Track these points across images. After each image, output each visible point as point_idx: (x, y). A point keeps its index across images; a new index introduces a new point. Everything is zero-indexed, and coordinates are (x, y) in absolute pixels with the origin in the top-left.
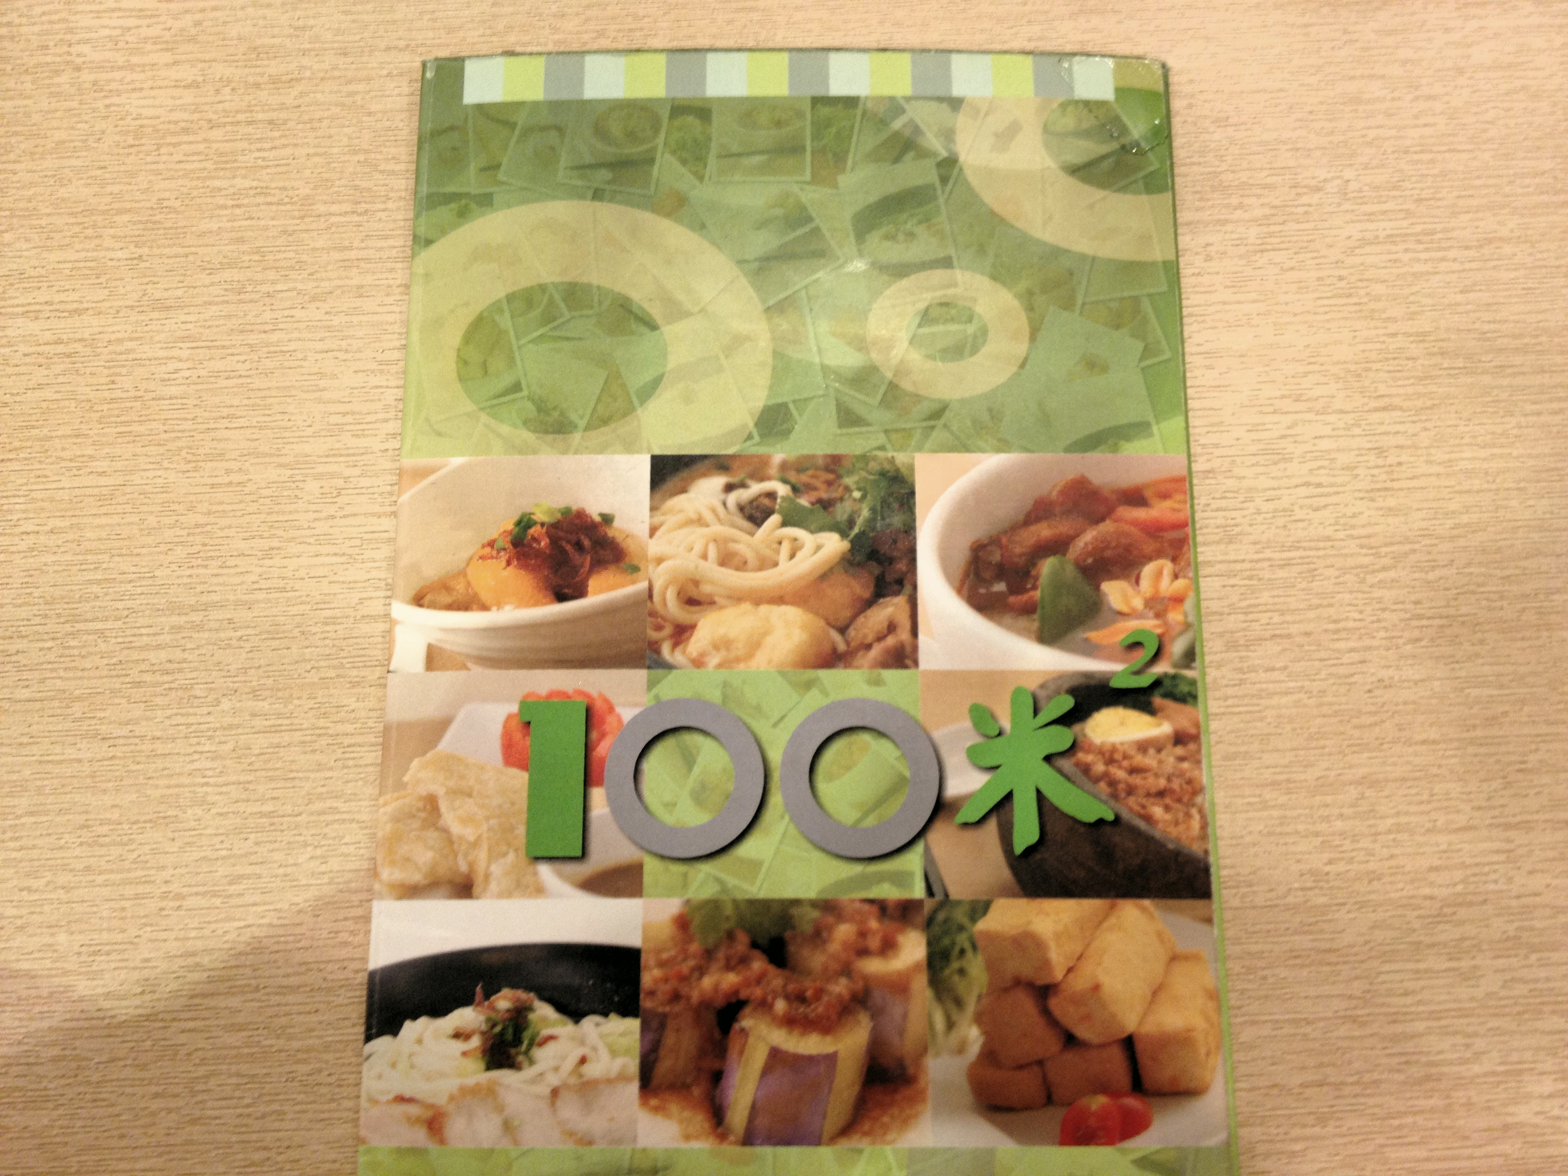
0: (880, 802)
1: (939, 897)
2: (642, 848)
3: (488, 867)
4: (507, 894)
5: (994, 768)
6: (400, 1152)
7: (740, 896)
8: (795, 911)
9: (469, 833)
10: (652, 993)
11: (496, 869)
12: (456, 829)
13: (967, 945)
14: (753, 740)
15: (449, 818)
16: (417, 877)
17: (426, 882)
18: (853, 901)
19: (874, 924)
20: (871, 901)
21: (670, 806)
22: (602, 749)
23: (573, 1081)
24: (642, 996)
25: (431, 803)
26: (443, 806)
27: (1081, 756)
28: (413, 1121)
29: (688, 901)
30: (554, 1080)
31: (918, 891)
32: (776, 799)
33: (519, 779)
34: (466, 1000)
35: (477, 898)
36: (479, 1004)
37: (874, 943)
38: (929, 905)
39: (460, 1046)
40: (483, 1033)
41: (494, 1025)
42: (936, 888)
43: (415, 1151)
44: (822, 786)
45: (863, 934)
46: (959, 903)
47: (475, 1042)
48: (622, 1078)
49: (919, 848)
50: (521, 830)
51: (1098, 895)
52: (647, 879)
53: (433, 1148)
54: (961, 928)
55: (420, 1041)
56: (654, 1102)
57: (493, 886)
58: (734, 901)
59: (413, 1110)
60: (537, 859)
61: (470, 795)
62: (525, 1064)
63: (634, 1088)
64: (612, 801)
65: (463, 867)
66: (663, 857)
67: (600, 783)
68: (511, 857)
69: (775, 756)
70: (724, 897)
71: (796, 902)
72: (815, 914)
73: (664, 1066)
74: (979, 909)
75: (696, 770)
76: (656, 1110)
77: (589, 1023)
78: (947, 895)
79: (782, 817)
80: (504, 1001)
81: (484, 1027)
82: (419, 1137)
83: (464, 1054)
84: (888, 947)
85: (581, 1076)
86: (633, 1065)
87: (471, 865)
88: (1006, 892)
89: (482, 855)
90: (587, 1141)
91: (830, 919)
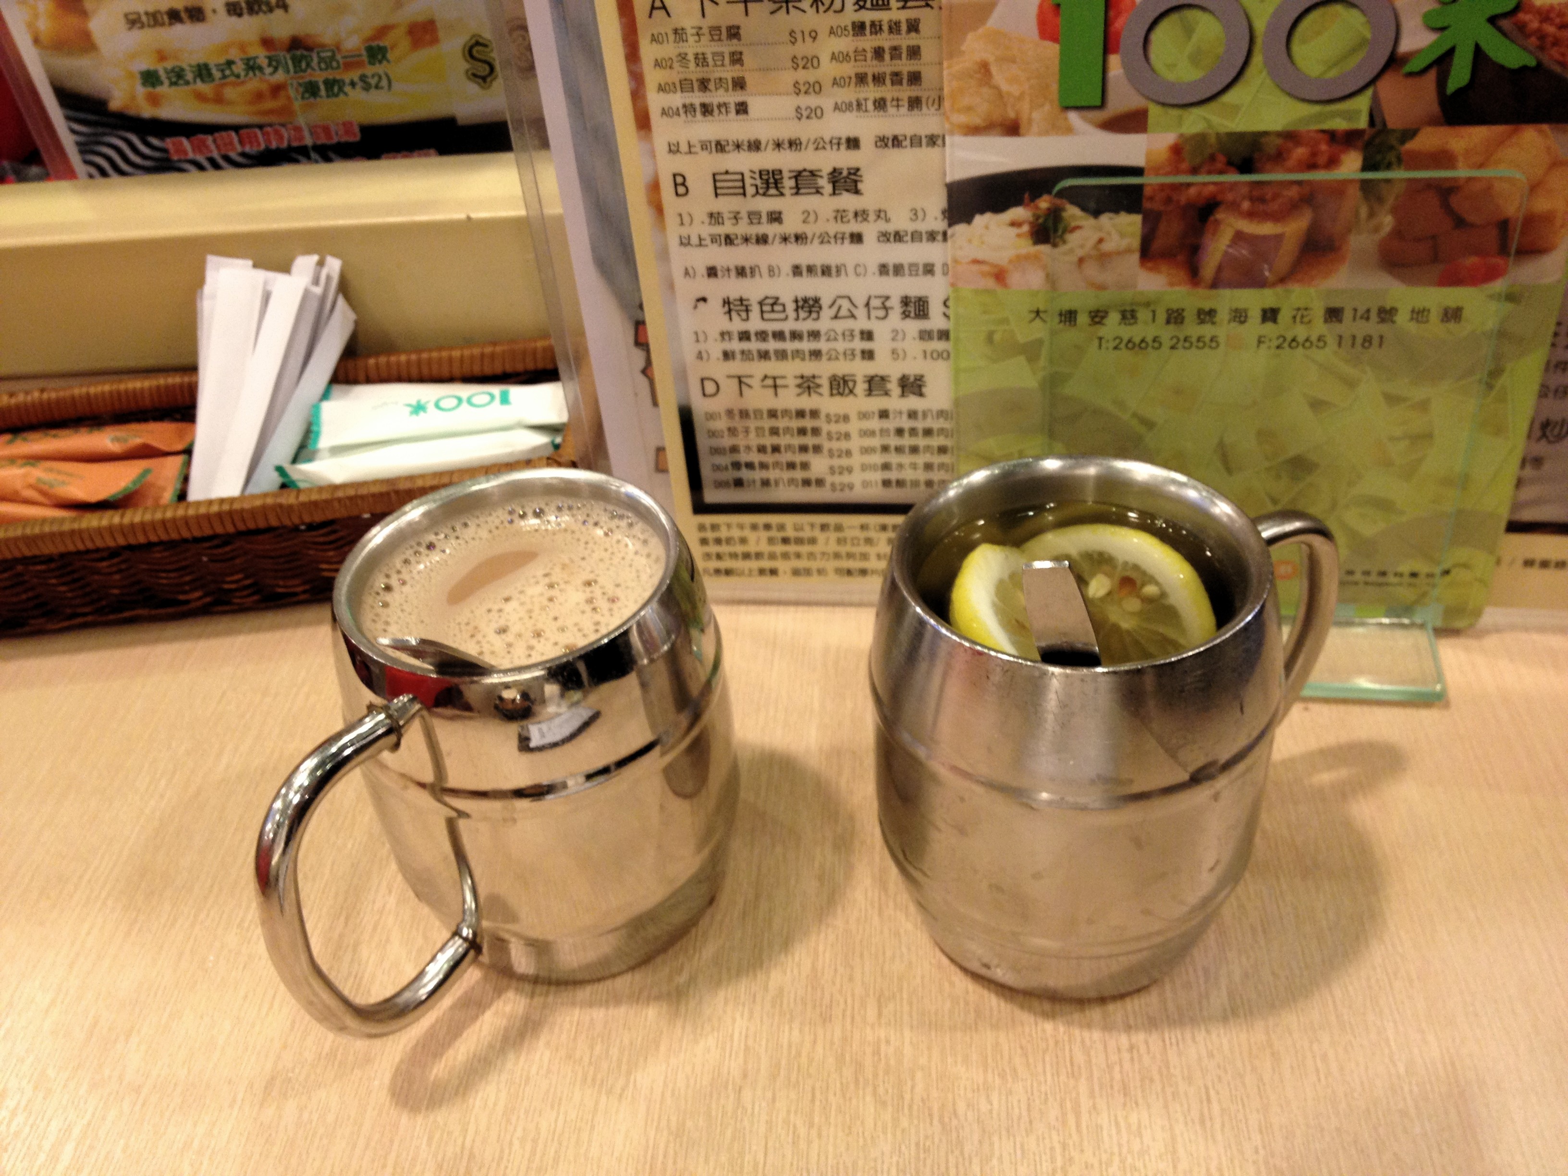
0: (1344, 57)
1: (1379, 126)
2: (1148, 98)
3: (1030, 114)
4: (1045, 133)
5: (1442, 29)
6: (977, 292)
7: (1223, 130)
8: (1263, 140)
9: (1015, 90)
10: (1151, 198)
11: (1036, 115)
12: (1005, 87)
13: (1394, 160)
14: (1242, 13)
15: (999, 78)
16: (977, 121)
17: (983, 124)
18: (1309, 131)
19: (1324, 147)
20: (1323, 131)
21: (1171, 66)
22: (1118, 24)
23: (1094, 253)
24: (1144, 201)
25: (984, 68)
26: (994, 69)
27: (1522, 16)
28: (984, 275)
29: (1182, 135)
30: (1080, 253)
31: (1362, 123)
32: (1257, 59)
33: (1052, 49)
34: (1018, 202)
35: (1023, 135)
36: (1027, 205)
37: (1322, 160)
38: (1370, 132)
39: (1014, 231)
40: (1031, 223)
41: (1037, 219)
42: (1378, 120)
43: (987, 291)
44: (1296, 47)
45: (1314, 154)
46: (1394, 131)
47: (1026, 228)
48: (1129, 251)
49: (1369, 92)
50: (1055, 87)
51: (1506, 122)
52: (1151, 120)
53: (1000, 290)
54: (1392, 148)
55: (987, 228)
56: (1149, 265)
57: (1035, 128)
58: (1218, 134)
59: (986, 268)
60: (1067, 108)
61: (1014, 61)
62: (1061, 243)
63: (1136, 257)
64: (1125, 65)
65: (1012, 115)
66: (1164, 104)
67: (1116, 51)
68: (1047, 107)
69: (1260, 25)
70: (1210, 131)
71: (1266, 134)
72: (1279, 141)
73: (1158, 244)
74: (1409, 134)
75: (1195, 38)
76: (1151, 269)
77: (1106, 219)
78: (1384, 124)
79: (1261, 72)
80: (1044, 203)
81: (1031, 219)
82: (991, 283)
83: (1019, 236)
84: (1332, 162)
85: (1098, 250)
86: (1136, 243)
87: (1018, 113)
88: (1433, 122)
89: (1025, 106)
90: (1102, 287)
91: (1290, 145)
